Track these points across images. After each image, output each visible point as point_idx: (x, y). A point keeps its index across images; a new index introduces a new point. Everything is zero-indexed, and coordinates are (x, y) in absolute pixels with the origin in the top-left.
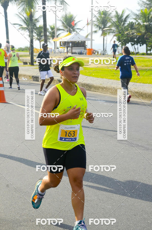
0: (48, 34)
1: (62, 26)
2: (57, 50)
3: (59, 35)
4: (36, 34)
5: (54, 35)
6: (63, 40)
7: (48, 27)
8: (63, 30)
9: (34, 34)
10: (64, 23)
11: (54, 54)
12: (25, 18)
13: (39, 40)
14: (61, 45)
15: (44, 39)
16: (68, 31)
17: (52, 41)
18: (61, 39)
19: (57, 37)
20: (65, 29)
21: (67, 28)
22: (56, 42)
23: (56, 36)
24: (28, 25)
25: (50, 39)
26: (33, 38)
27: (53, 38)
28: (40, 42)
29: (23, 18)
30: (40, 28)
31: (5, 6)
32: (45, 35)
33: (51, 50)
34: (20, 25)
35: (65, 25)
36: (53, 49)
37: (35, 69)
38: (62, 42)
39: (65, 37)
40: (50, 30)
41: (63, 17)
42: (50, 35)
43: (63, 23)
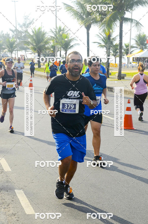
0: (123, 51)
1: (136, 43)
2: (130, 65)
3: (132, 52)
4: (112, 51)
5: (128, 51)
6: (136, 56)
7: (123, 45)
8: (137, 47)
9: (111, 51)
10: (138, 41)
11: (127, 68)
12: (104, 38)
13: (115, 56)
14: (133, 61)
15: (119, 55)
16: (140, 49)
17: (125, 57)
18: (134, 55)
19: (131, 53)
20: (138, 47)
21: (139, 45)
22: (130, 58)
23: (129, 53)
24: (106, 43)
25: (124, 55)
26: (110, 54)
27: (127, 55)
28: (115, 58)
29: (102, 38)
30: (116, 45)
31: (88, 28)
32: (121, 52)
33: (125, 65)
34: (99, 43)
35: (138, 43)
36: (127, 63)
37: (110, 81)
38: (134, 58)
39: (138, 53)
40: (125, 47)
41: (136, 36)
42: (124, 52)
43: (136, 41)
